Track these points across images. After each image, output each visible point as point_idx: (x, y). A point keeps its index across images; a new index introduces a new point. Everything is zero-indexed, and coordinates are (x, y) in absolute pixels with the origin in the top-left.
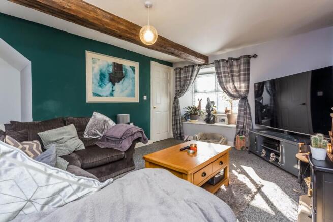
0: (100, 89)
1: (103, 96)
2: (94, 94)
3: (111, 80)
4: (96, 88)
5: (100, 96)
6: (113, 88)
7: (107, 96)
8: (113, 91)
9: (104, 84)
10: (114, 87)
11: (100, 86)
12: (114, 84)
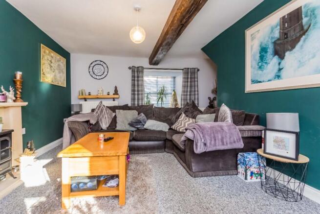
0: (260, 72)
1: (263, 81)
2: (254, 82)
3: (276, 53)
4: (256, 72)
5: (260, 82)
6: (279, 64)
7: (269, 81)
8: (280, 70)
9: (266, 63)
10: (283, 62)
11: (260, 67)
12: (282, 57)
